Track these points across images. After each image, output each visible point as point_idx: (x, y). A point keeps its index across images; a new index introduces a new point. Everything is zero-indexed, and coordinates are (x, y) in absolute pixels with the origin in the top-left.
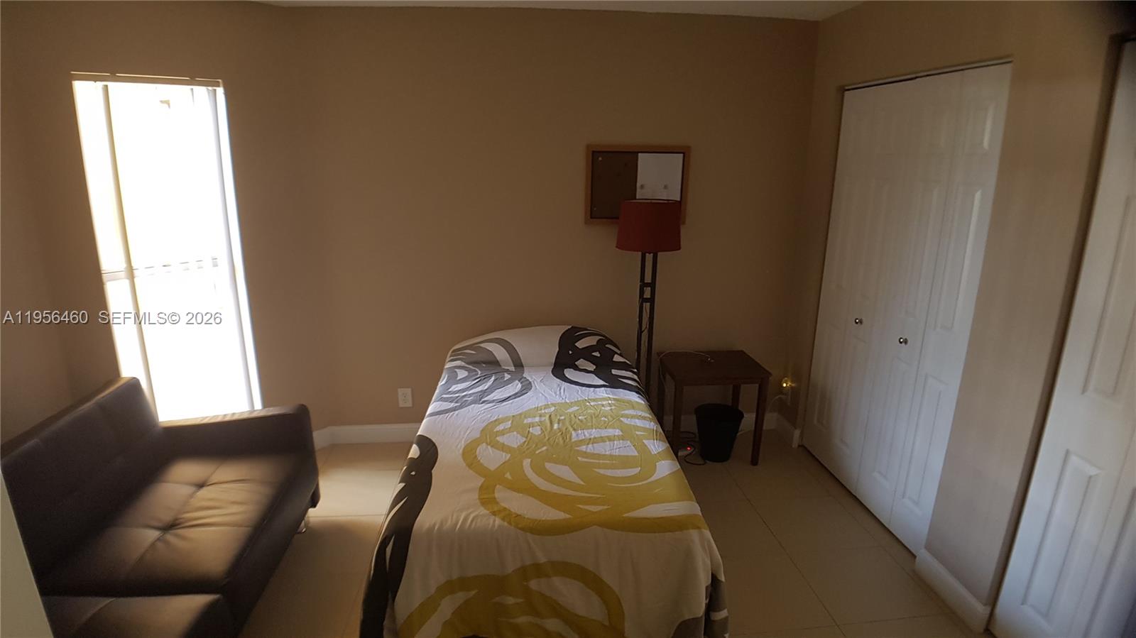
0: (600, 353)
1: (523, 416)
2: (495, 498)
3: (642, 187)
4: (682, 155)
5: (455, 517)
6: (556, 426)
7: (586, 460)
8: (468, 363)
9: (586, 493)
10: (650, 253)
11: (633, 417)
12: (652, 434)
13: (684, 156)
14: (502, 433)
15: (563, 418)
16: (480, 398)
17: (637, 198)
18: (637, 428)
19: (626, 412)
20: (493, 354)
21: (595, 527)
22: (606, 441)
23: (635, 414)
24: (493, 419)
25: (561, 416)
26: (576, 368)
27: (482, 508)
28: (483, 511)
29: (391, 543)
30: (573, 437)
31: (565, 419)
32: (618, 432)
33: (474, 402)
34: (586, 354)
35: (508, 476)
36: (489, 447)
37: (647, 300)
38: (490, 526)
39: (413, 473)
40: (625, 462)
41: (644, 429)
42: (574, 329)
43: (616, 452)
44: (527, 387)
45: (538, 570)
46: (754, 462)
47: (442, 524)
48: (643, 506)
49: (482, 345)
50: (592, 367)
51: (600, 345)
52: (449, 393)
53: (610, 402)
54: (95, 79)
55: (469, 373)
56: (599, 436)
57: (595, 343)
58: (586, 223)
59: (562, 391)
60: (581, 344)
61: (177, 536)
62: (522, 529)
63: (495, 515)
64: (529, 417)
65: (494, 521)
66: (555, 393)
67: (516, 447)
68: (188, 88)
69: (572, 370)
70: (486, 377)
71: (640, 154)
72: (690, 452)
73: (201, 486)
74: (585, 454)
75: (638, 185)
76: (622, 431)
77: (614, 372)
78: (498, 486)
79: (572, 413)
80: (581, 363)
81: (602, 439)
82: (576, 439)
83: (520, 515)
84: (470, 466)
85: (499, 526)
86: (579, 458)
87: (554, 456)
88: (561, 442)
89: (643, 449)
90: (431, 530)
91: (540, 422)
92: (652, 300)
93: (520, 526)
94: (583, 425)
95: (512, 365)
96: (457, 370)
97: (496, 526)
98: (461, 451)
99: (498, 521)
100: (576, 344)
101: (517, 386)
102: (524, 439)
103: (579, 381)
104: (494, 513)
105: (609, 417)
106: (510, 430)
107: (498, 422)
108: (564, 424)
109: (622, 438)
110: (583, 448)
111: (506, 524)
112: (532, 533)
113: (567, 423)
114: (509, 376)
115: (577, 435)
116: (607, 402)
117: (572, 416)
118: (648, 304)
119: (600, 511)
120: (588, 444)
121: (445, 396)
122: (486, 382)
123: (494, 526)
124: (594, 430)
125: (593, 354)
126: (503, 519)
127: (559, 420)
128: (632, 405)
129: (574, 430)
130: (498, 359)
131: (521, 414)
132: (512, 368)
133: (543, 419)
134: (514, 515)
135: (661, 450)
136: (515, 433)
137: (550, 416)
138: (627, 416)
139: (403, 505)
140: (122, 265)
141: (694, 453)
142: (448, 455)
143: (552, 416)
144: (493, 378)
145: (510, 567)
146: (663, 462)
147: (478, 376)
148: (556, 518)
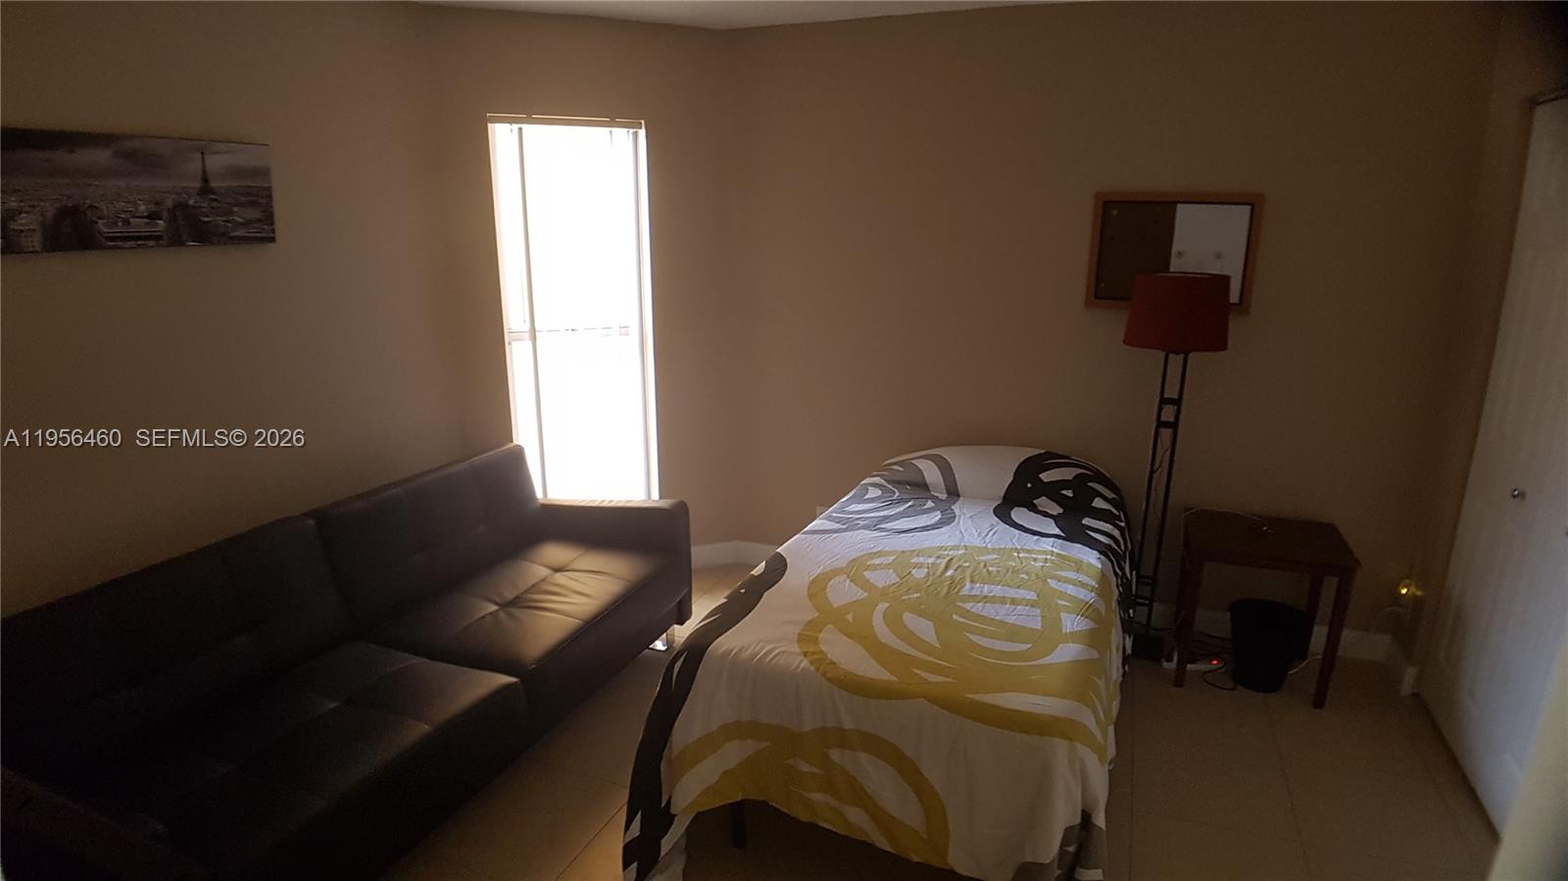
0: (1074, 492)
1: (915, 554)
2: (817, 638)
3: (1180, 254)
4: (1249, 207)
5: (759, 646)
6: (949, 573)
7: (962, 620)
8: (888, 482)
9: (935, 658)
10: (1177, 354)
11: (1068, 581)
12: (1078, 610)
13: (1252, 211)
14: (876, 568)
15: (967, 564)
16: (875, 525)
17: (1172, 270)
18: (1062, 595)
19: (1063, 574)
20: (922, 474)
21: (922, 699)
22: (1006, 604)
23: (1075, 577)
24: (875, 550)
25: (965, 562)
26: (1033, 508)
27: (796, 645)
28: (796, 648)
29: (682, 659)
30: (964, 589)
31: (968, 567)
32: (1032, 596)
33: (865, 527)
34: (1053, 491)
35: (850, 617)
36: (848, 580)
37: (1166, 425)
38: (793, 667)
39: (743, 591)
40: (1014, 633)
41: (1071, 598)
42: (1049, 455)
43: (1012, 620)
44: (948, 519)
45: (841, 738)
46: (1319, 702)
47: (740, 650)
48: (1002, 690)
49: (914, 462)
50: (1056, 510)
51: (1078, 483)
52: (844, 512)
53: (1049, 557)
54: (511, 121)
55: (883, 493)
56: (1001, 595)
57: (1070, 478)
58: (1088, 304)
59: (992, 532)
60: (1045, 477)
61: (510, 614)
62: (829, 680)
63: (805, 656)
64: (923, 556)
65: (802, 661)
66: (980, 534)
67: (881, 586)
68: (607, 130)
69: (1025, 509)
70: (901, 501)
71: (1179, 205)
72: (1215, 667)
73: (557, 570)
74: (966, 614)
75: (1174, 250)
76: (1038, 596)
77: (1086, 521)
78: (830, 626)
79: (983, 561)
80: (1042, 502)
81: (1003, 600)
82: (967, 593)
83: (834, 663)
84: (811, 596)
85: (803, 669)
86: (955, 617)
87: (923, 607)
88: (945, 590)
89: (1052, 623)
90: (727, 653)
91: (933, 564)
92: (1174, 425)
93: (828, 675)
94: (989, 579)
95: (945, 491)
96: (870, 488)
97: (799, 670)
98: (811, 578)
99: (805, 663)
100: (1041, 476)
101: (937, 516)
102: (898, 580)
103: (1025, 525)
104: (805, 654)
105: (1033, 575)
106: (888, 566)
107: (879, 554)
108: (963, 571)
109: (1033, 604)
110: (968, 606)
111: (812, 668)
112: (840, 687)
113: (968, 573)
114: (933, 505)
115: (972, 588)
116: (1044, 557)
117: (982, 565)
118: (1170, 431)
119: (937, 683)
120: (979, 602)
121: (834, 515)
122: (899, 507)
123: (798, 667)
124: (999, 587)
125: (1064, 492)
126: (812, 663)
127: (959, 567)
128: (1078, 566)
129: (972, 582)
130: (928, 482)
131: (913, 551)
132: (944, 496)
133: (939, 561)
134: (828, 661)
135: (1079, 629)
136: (891, 571)
137: (952, 559)
138: (1059, 579)
139: (711, 622)
140: (527, 327)
141: (1222, 670)
142: (794, 579)
143: (953, 561)
144: (910, 504)
145: (808, 725)
146: (1071, 645)
147: (895, 498)
148: (877, 677)
